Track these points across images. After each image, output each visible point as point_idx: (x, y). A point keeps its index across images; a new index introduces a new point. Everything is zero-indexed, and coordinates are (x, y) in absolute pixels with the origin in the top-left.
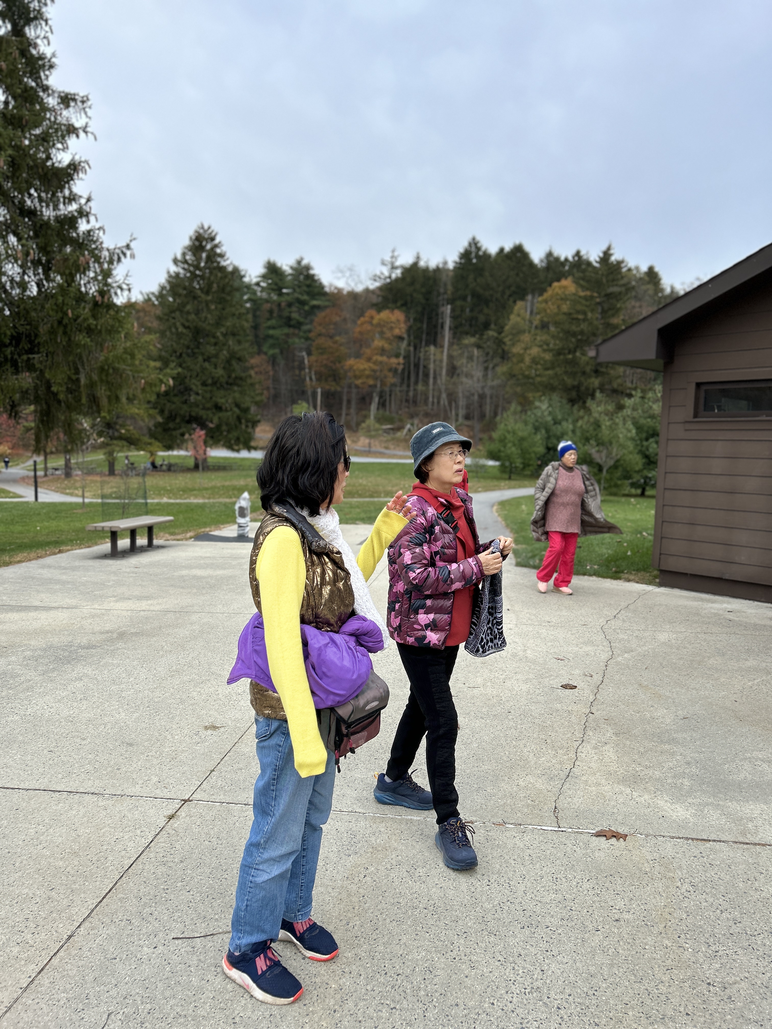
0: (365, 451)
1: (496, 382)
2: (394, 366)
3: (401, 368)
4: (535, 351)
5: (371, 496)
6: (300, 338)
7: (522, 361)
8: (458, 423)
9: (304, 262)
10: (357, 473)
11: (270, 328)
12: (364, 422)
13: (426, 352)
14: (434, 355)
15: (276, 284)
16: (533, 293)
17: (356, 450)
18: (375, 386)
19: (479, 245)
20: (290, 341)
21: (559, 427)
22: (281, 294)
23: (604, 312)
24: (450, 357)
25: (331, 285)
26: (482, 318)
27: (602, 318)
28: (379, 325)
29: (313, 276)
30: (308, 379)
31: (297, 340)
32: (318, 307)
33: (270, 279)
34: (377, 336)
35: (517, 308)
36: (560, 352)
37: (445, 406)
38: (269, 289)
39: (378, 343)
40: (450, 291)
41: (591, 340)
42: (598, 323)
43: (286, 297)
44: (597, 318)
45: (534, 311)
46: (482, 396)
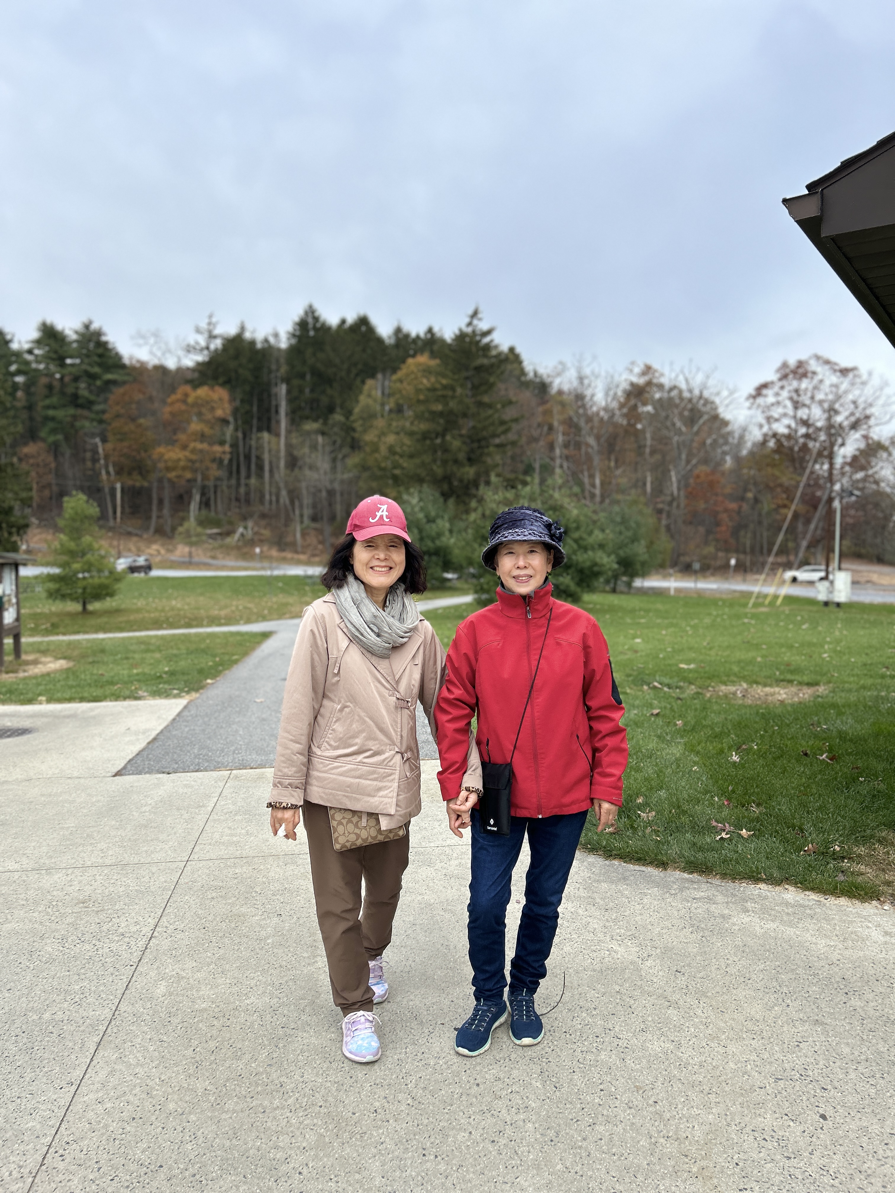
0: (184, 563)
1: (346, 476)
2: (218, 455)
3: (227, 457)
4: (391, 439)
5: (189, 626)
6: (92, 420)
7: (376, 450)
8: (304, 525)
9: (95, 326)
10: (170, 591)
11: (48, 407)
12: (181, 525)
13: (258, 439)
14: (269, 442)
15: (56, 352)
16: (384, 371)
17: (173, 562)
18: (195, 480)
19: (317, 314)
20: (78, 424)
21: (434, 526)
22: (63, 365)
23: (475, 387)
24: (288, 446)
25: (131, 358)
26: (325, 400)
27: (473, 396)
28: (195, 404)
29: (106, 343)
30: (103, 472)
31: (87, 424)
32: (114, 382)
33: (47, 345)
34: (195, 418)
35: (366, 387)
36: (425, 436)
37: (285, 506)
38: (46, 358)
39: (195, 426)
40: (284, 369)
41: (461, 421)
42: (469, 401)
43: (70, 369)
44: (467, 395)
45: (387, 391)
46: (331, 493)
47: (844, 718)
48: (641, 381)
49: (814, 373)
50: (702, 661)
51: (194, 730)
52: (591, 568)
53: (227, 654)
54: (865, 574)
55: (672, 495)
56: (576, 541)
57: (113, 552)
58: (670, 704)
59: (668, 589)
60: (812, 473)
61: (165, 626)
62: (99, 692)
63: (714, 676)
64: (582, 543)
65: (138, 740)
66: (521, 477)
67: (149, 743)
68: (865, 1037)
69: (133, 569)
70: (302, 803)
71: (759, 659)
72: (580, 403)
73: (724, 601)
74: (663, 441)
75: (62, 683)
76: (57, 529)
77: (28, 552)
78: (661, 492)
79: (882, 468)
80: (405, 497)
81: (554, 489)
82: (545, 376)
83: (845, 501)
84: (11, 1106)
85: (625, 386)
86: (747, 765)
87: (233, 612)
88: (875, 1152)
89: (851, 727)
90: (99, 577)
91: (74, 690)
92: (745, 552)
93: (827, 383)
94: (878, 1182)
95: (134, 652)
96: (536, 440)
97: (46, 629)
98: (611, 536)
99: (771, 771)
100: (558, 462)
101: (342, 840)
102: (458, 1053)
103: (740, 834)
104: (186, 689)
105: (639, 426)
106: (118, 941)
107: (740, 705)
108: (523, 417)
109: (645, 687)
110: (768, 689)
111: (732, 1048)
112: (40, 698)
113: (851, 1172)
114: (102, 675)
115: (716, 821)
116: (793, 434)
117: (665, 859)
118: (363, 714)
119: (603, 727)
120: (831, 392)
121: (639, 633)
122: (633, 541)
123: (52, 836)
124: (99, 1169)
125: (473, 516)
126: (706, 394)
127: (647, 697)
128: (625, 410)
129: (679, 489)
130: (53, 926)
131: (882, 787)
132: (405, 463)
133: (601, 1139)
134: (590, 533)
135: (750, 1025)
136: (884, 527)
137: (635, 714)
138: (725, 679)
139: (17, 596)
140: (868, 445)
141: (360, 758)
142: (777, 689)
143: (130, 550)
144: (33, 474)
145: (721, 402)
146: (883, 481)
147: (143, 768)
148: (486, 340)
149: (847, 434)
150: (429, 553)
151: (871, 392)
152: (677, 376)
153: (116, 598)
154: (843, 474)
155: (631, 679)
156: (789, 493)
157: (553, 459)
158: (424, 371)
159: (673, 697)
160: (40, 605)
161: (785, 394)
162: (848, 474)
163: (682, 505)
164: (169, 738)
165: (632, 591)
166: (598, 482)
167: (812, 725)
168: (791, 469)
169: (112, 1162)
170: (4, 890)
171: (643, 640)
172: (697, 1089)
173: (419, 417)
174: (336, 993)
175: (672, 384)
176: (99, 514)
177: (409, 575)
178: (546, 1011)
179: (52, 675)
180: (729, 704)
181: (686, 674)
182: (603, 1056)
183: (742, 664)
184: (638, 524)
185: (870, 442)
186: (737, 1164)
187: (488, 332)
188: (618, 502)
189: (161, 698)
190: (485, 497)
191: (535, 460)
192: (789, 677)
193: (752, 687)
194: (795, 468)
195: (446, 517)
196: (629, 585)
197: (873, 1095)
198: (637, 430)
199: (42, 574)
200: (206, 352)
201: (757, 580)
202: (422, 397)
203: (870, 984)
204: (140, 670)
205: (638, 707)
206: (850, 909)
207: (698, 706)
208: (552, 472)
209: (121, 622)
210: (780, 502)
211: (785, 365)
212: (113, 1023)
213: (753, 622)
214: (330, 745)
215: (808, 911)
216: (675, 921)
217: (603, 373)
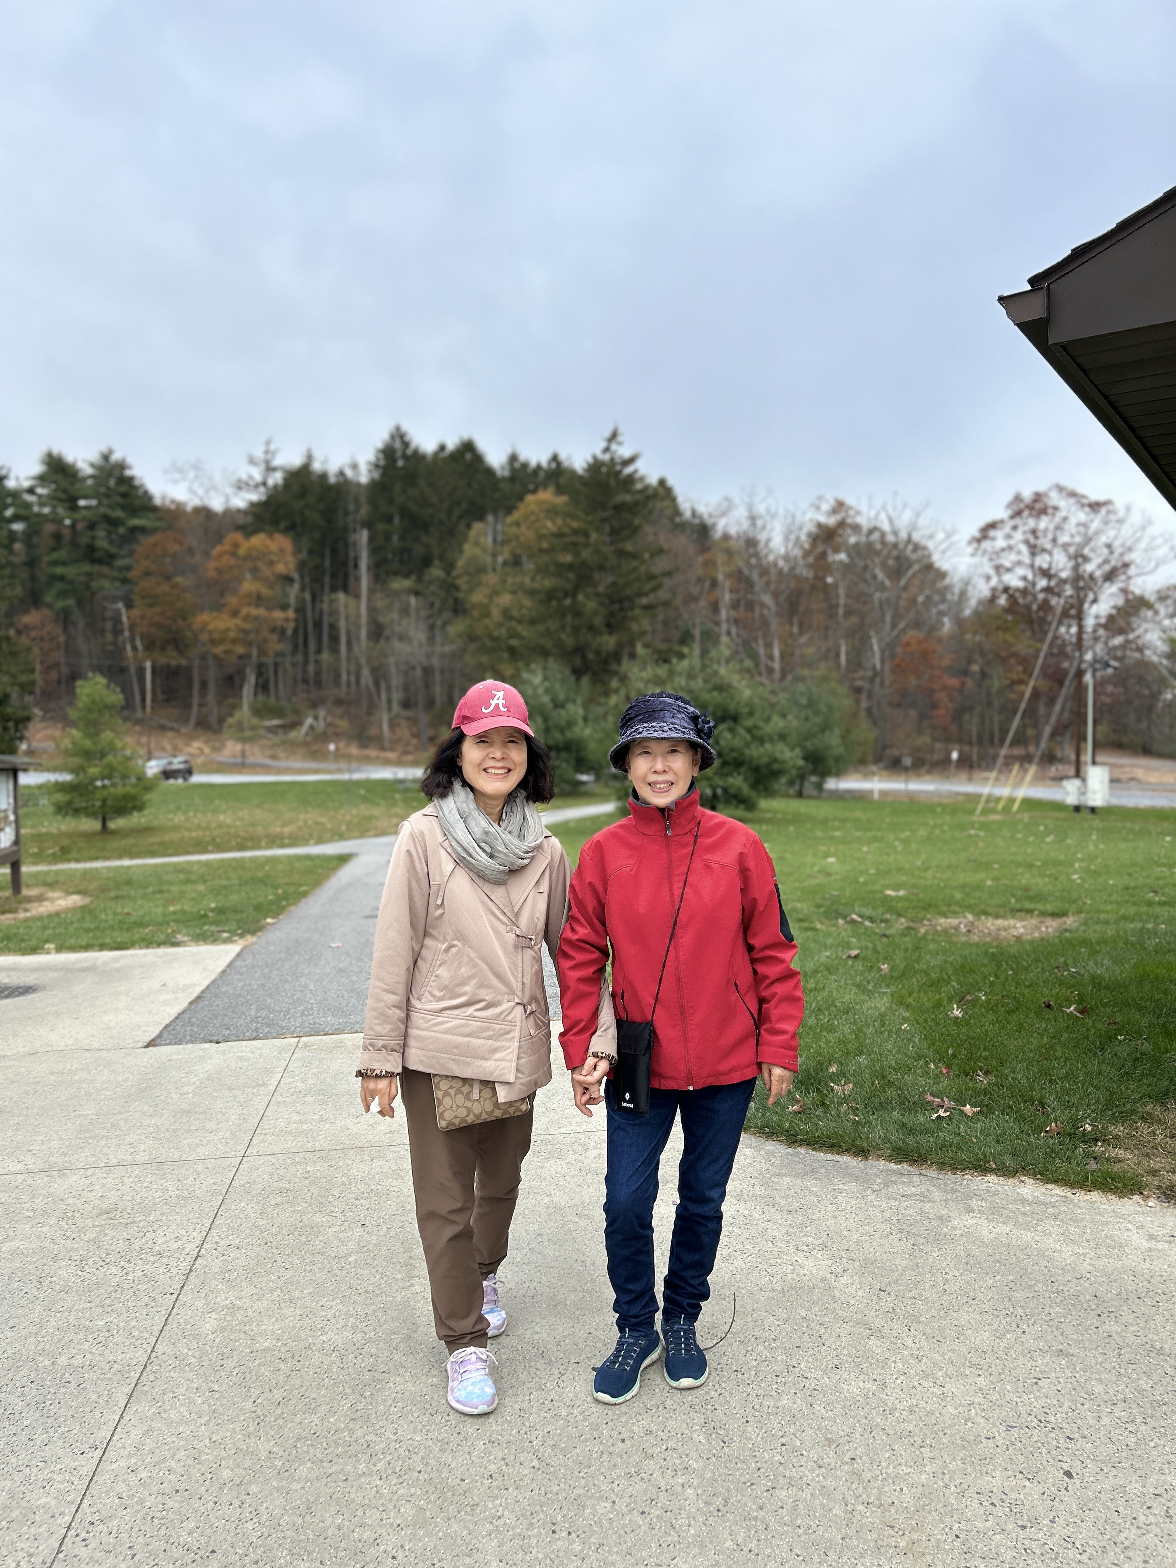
0: (235, 765)
1: (447, 649)
2: (279, 623)
3: (290, 626)
4: (506, 599)
5: (242, 848)
6: (114, 579)
7: (487, 614)
8: (393, 713)
9: (116, 457)
10: (217, 802)
11: (55, 563)
12: (231, 715)
13: (332, 601)
14: (346, 606)
15: (65, 491)
16: (495, 511)
17: (220, 764)
18: (249, 656)
19: (407, 439)
20: (94, 585)
21: (563, 712)
22: (74, 508)
23: (614, 532)
24: (372, 610)
25: (164, 497)
26: (418, 550)
27: (613, 543)
28: (248, 557)
29: (131, 479)
30: (128, 647)
31: (106, 584)
32: (143, 530)
33: (54, 482)
34: (248, 576)
35: (473, 533)
36: (550, 595)
37: (367, 687)
38: (52, 499)
39: (249, 586)
40: (365, 511)
41: (597, 576)
42: (607, 549)
43: (84, 513)
44: (604, 543)
45: (500, 538)
46: (428, 671)
47: (1099, 959)
48: (832, 521)
49: (1056, 508)
50: (914, 886)
51: (250, 985)
52: (769, 765)
53: (293, 884)
54: (1127, 769)
55: (874, 668)
56: (749, 730)
57: (142, 752)
58: (872, 942)
59: (871, 792)
60: (1055, 637)
61: (210, 848)
62: (124, 937)
63: (930, 905)
64: (757, 732)
65: (177, 999)
66: (676, 647)
67: (191, 1003)
68: (1122, 1371)
69: (167, 774)
70: (399, 1070)
71: (989, 883)
72: (751, 551)
73: (944, 807)
74: (863, 598)
75: (75, 925)
76: (68, 723)
77: (30, 753)
78: (859, 665)
79: (1146, 631)
80: (525, 675)
81: (719, 663)
82: (706, 516)
83: (1099, 674)
84: (18, 1478)
85: (810, 527)
86: (972, 1021)
87: (300, 828)
88: (1135, 1518)
89: (1107, 969)
90: (124, 785)
91: (91, 935)
92: (970, 743)
93: (1073, 521)
94: (1137, 1557)
95: (170, 883)
96: (695, 599)
97: (54, 854)
98: (795, 723)
99: (1003, 1028)
100: (724, 627)
101: (448, 1115)
102: (597, 1401)
103: (963, 1112)
104: (239, 932)
105: (830, 580)
106: (154, 1262)
107: (963, 943)
108: (677, 569)
109: (841, 921)
110: (1000, 922)
111: (951, 1387)
112: (47, 946)
113: (1104, 1543)
114: (128, 914)
115: (932, 1094)
116: (1030, 587)
117: (865, 1145)
118: (473, 955)
119: (771, 971)
120: (1079, 533)
121: (832, 850)
122: (823, 730)
123: (65, 1127)
124: (134, 1556)
125: (614, 700)
126: (916, 537)
127: (843, 933)
128: (811, 560)
129: (883, 661)
130: (69, 1243)
131: (1147, 1047)
132: (524, 630)
133: (782, 1508)
134: (768, 720)
135: (975, 1359)
136: (1151, 708)
137: (828, 957)
138: (945, 909)
139: (15, 812)
140: (1127, 601)
141: (470, 1010)
142: (1012, 922)
143: (163, 749)
144: (36, 650)
145: (936, 547)
146: (1148, 648)
147: (184, 1036)
148: (628, 470)
149: (1100, 588)
150: (558, 749)
151: (1130, 532)
152: (878, 514)
153: (146, 812)
154: (1096, 639)
155: (822, 910)
156: (1027, 663)
157: (717, 624)
158: (548, 511)
159: (877, 934)
160: (46, 823)
161: (1018, 536)
162: (1103, 639)
163: (887, 682)
164: (216, 996)
165: (824, 795)
166: (776, 652)
167: (1057, 967)
168: (1028, 634)
169: (150, 1547)
170: (4, 1197)
171: (838, 859)
172: (906, 1441)
173: (542, 571)
174: (440, 1321)
175: (872, 524)
176: (123, 703)
177: (531, 779)
178: (712, 1345)
179: (63, 915)
180: (949, 942)
181: (893, 904)
182: (785, 1401)
183: (967, 890)
184: (830, 708)
185: (1131, 597)
186: (957, 1536)
187: (632, 460)
188: (802, 679)
189: (206, 944)
190: (630, 674)
191: (694, 625)
192: (1028, 905)
193: (979, 919)
194: (1034, 632)
195: (579, 701)
196: (819, 787)
197: (1132, 1445)
198: (826, 585)
199: (49, 781)
200: (262, 489)
201: (987, 779)
202: (545, 545)
203: (1130, 1302)
204: (178, 908)
205: (830, 947)
206: (1105, 1207)
207: (910, 946)
208: (716, 641)
209: (152, 844)
210: (1015, 676)
211: (1018, 498)
212: (149, 1368)
213: (982, 834)
214: (433, 996)
215: (1050, 1210)
216: (879, 1225)
217: (781, 512)
